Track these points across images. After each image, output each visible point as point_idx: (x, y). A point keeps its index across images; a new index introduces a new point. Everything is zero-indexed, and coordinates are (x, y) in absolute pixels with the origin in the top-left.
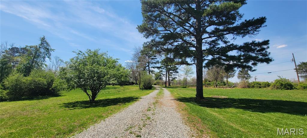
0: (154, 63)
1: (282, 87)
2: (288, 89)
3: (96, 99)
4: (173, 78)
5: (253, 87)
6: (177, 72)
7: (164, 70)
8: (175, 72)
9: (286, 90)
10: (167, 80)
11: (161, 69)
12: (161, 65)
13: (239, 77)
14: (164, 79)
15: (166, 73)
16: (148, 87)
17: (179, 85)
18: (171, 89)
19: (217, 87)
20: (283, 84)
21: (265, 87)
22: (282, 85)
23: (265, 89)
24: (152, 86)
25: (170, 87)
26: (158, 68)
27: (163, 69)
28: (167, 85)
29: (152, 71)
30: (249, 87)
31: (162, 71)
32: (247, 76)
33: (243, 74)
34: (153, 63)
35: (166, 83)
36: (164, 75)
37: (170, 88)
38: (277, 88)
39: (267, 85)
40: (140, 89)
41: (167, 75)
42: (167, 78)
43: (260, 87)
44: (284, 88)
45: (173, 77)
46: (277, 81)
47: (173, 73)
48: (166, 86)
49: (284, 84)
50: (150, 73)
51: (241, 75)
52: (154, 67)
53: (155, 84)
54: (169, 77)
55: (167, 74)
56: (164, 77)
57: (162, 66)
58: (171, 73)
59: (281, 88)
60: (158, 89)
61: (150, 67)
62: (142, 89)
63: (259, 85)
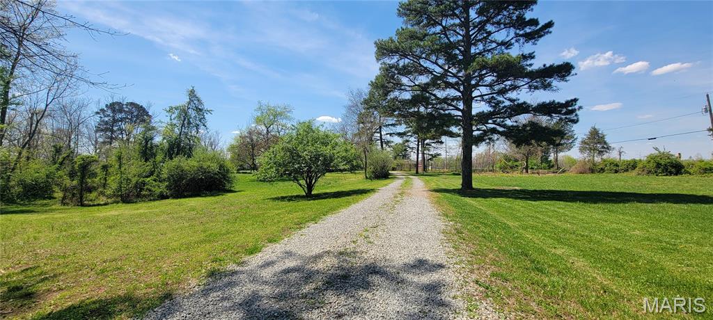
0: (392, 125)
1: (660, 170)
2: (671, 173)
3: (313, 193)
4: (432, 155)
5: (602, 170)
6: (442, 143)
7: (412, 139)
8: (437, 142)
9: (667, 175)
10: (420, 159)
11: (405, 138)
12: (407, 128)
13: (582, 150)
14: (413, 156)
15: (418, 145)
16: (382, 174)
17: (445, 170)
18: (427, 178)
19: (527, 172)
20: (661, 164)
21: (627, 170)
22: (658, 165)
23: (625, 174)
24: (390, 172)
25: (425, 173)
26: (400, 135)
27: (411, 136)
28: (420, 170)
29: (388, 143)
30: (592, 171)
31: (408, 141)
32: (603, 147)
33: (592, 142)
34: (389, 125)
35: (417, 165)
36: (412, 148)
37: (426, 175)
38: (649, 172)
39: (632, 165)
40: (367, 178)
41: (420, 149)
42: (420, 155)
43: (616, 172)
44: (663, 172)
45: (433, 152)
46: (651, 158)
47: (433, 144)
48: (417, 172)
49: (663, 163)
50: (384, 146)
51: (588, 144)
52: (391, 134)
53: (394, 169)
54: (423, 154)
55: (420, 146)
56: (412, 153)
57: (409, 131)
58: (427, 144)
59: (656, 172)
60: (402, 178)
61: (383, 133)
62: (371, 178)
63: (616, 168)
